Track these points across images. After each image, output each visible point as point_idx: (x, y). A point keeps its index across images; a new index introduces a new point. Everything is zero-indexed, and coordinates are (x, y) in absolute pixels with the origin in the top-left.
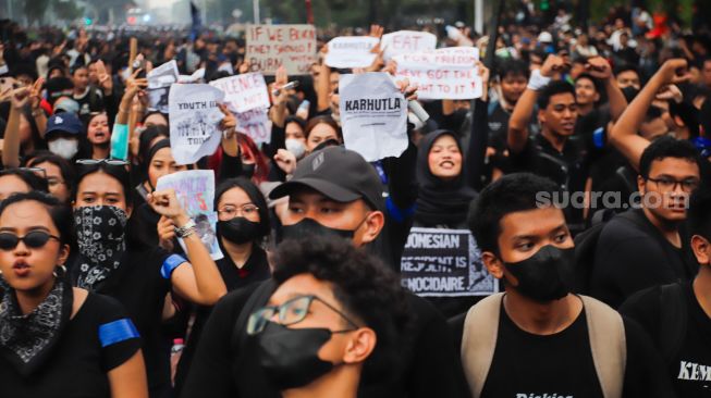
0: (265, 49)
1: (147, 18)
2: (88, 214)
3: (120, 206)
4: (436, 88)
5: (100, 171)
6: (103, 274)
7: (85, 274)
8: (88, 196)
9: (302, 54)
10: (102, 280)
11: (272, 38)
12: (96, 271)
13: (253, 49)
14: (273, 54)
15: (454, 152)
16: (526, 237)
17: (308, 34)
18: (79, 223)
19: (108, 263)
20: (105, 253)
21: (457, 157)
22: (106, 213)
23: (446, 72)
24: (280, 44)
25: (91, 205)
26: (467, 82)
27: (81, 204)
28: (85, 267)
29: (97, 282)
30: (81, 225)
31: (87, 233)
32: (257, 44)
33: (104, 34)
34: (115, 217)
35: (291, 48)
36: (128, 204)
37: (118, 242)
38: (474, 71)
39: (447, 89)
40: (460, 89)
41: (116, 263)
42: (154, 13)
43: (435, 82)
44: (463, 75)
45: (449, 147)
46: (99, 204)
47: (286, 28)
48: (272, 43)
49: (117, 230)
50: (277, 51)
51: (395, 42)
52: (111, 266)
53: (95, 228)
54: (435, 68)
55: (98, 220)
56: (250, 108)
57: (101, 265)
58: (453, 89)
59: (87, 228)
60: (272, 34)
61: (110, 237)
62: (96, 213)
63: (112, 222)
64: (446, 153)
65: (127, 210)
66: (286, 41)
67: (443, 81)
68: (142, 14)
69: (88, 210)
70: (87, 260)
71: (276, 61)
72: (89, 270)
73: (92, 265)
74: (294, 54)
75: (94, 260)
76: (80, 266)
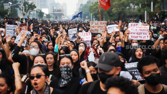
0: (94, 27)
1: (66, 18)
2: (63, 68)
3: (70, 65)
4: (139, 37)
5: (65, 57)
6: (67, 82)
7: (63, 82)
8: (63, 63)
9: (103, 28)
10: (66, 84)
11: (96, 24)
12: (65, 81)
13: (91, 27)
14: (96, 28)
15: (141, 51)
16: (148, 71)
17: (104, 23)
18: (61, 70)
19: (68, 80)
20: (68, 77)
21: (142, 53)
22: (67, 67)
23: (141, 33)
24: (98, 26)
25: (64, 65)
26: (146, 36)
27: (61, 65)
28: (63, 80)
29: (65, 84)
30: (62, 71)
31: (63, 72)
32: (93, 26)
33: (56, 22)
34: (69, 68)
35: (100, 26)
36: (72, 64)
37: (71, 74)
38: (148, 33)
39: (141, 37)
40: (144, 37)
41: (70, 80)
42: (68, 17)
43: (139, 36)
44: (145, 34)
45: (140, 50)
46: (65, 65)
47: (99, 22)
48: (96, 26)
49: (70, 71)
50: (97, 27)
51: (131, 25)
52: (69, 80)
53: (65, 71)
54: (139, 32)
55: (66, 69)
56: (87, 40)
57: (67, 80)
58: (143, 37)
59: (63, 71)
60: (96, 23)
61: (69, 73)
62: (65, 67)
63: (69, 69)
64: (139, 52)
65: (72, 66)
66: (99, 25)
67: (140, 35)
68: (65, 17)
69: (63, 67)
70: (63, 79)
71: (97, 29)
72: (64, 81)
73: (64, 80)
74: (101, 28)
75: (65, 79)
76: (61, 80)
